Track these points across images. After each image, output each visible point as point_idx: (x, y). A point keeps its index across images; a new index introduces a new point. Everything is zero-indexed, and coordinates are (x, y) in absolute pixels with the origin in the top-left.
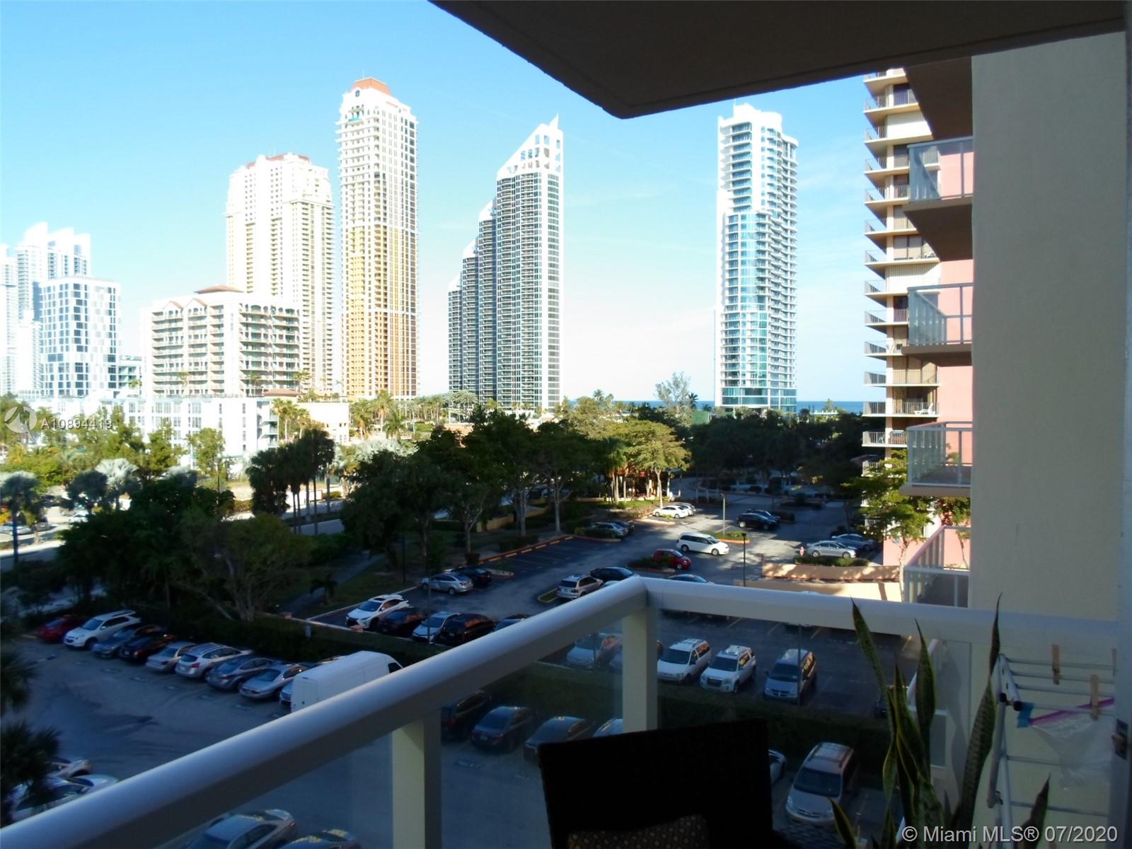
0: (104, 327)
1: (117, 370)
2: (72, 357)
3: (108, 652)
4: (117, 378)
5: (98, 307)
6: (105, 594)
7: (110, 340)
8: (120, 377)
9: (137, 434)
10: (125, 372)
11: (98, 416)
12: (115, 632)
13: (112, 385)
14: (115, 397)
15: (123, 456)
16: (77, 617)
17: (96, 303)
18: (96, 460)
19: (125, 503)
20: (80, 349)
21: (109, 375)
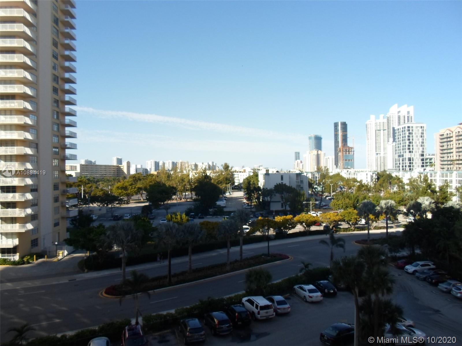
0: (419, 143)
1: (425, 160)
2: (407, 155)
3: (422, 278)
4: (425, 163)
5: (417, 135)
6: (421, 253)
7: (422, 147)
8: (426, 163)
9: (433, 187)
10: (428, 161)
11: (417, 178)
12: (425, 270)
13: (423, 166)
14: (424, 171)
15: (428, 195)
16: (410, 260)
17: (417, 133)
18: (417, 197)
19: (429, 216)
20: (410, 152)
21: (421, 162)
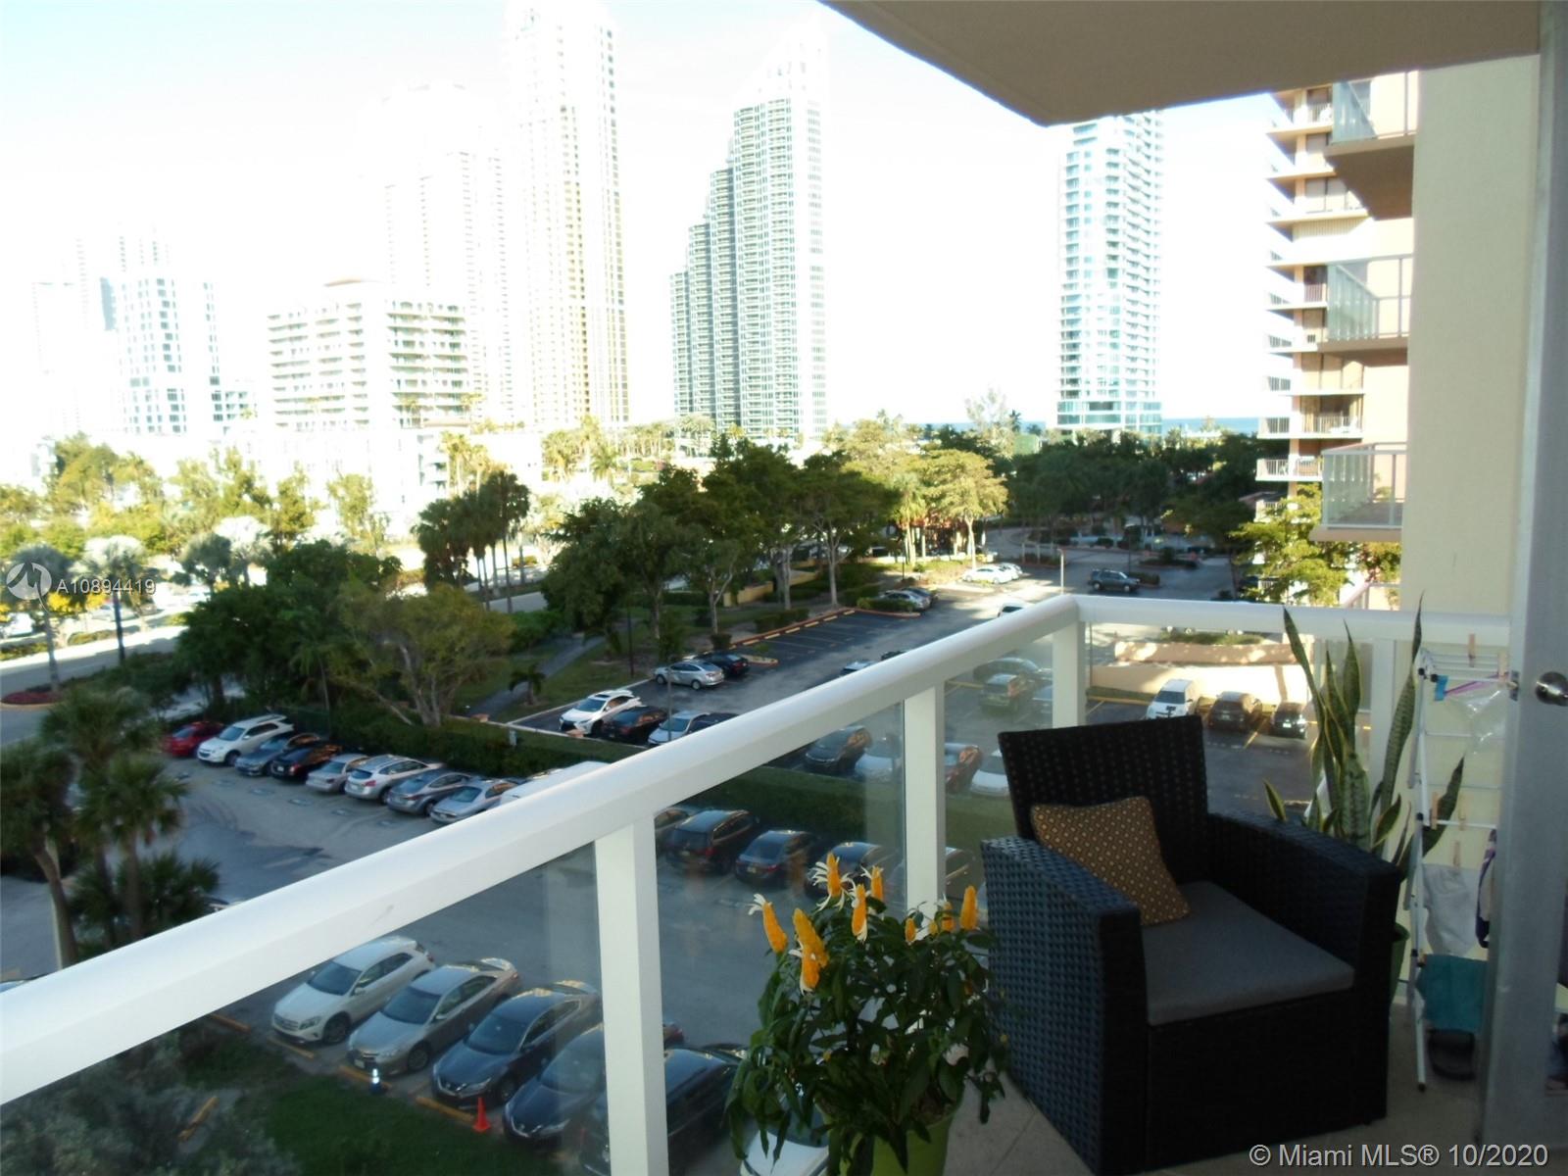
0: (202, 337)
1: (223, 397)
2: (162, 380)
3: (255, 769)
4: (224, 407)
6: (243, 694)
7: (210, 355)
8: (228, 406)
9: (259, 484)
10: (234, 400)
11: (207, 460)
12: (263, 743)
13: (218, 418)
14: (224, 434)
15: (245, 512)
16: (213, 722)
18: (209, 521)
19: (258, 576)
20: (171, 368)
21: (213, 404)
